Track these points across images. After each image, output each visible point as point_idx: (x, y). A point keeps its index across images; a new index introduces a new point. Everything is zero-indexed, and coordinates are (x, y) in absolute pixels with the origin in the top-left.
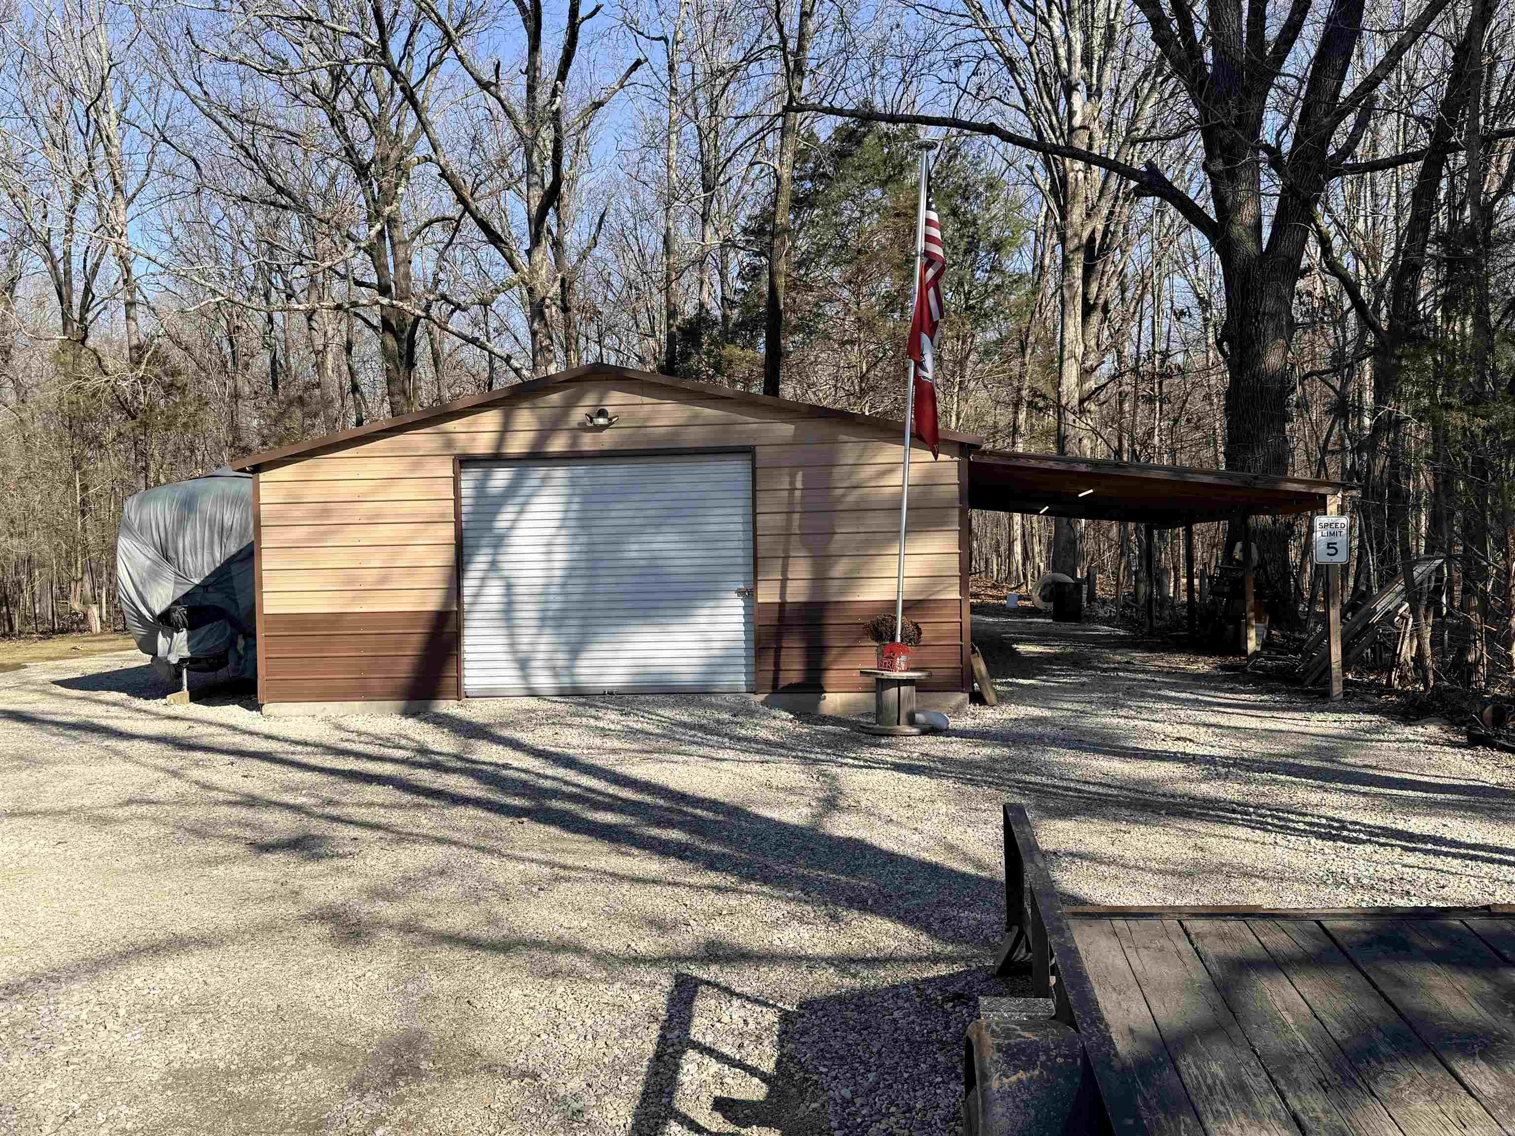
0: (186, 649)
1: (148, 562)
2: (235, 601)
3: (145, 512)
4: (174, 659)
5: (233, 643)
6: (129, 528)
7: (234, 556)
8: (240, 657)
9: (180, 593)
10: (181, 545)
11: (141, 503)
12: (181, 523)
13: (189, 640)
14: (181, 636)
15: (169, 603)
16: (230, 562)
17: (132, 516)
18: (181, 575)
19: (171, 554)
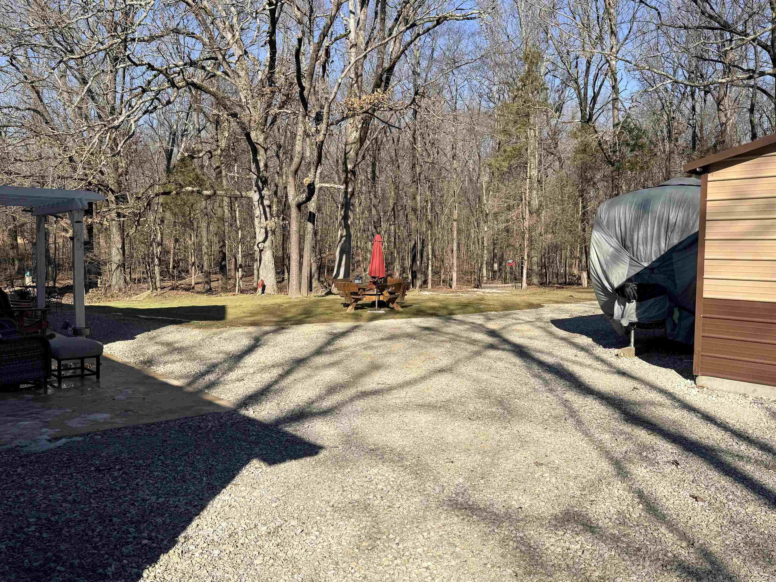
0: (634, 316)
1: (611, 249)
2: (674, 281)
3: (612, 213)
4: (625, 323)
5: (671, 313)
6: (599, 224)
7: (676, 246)
8: (675, 325)
9: (633, 273)
10: (636, 237)
11: (610, 206)
12: (637, 221)
13: (637, 308)
14: (632, 306)
15: (624, 280)
16: (673, 250)
17: (603, 216)
18: (634, 259)
19: (628, 244)
